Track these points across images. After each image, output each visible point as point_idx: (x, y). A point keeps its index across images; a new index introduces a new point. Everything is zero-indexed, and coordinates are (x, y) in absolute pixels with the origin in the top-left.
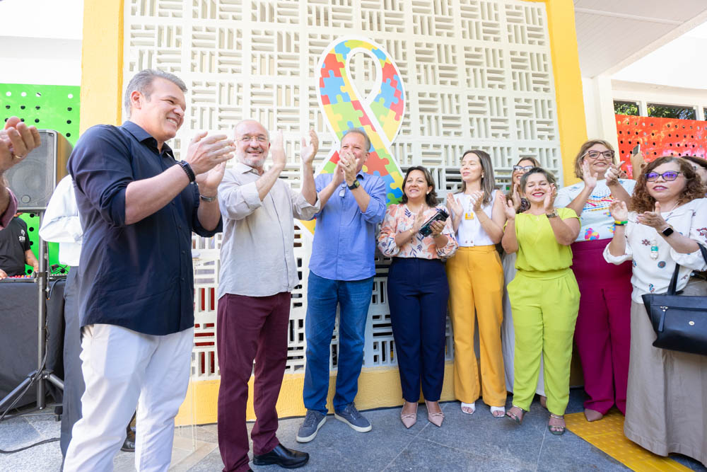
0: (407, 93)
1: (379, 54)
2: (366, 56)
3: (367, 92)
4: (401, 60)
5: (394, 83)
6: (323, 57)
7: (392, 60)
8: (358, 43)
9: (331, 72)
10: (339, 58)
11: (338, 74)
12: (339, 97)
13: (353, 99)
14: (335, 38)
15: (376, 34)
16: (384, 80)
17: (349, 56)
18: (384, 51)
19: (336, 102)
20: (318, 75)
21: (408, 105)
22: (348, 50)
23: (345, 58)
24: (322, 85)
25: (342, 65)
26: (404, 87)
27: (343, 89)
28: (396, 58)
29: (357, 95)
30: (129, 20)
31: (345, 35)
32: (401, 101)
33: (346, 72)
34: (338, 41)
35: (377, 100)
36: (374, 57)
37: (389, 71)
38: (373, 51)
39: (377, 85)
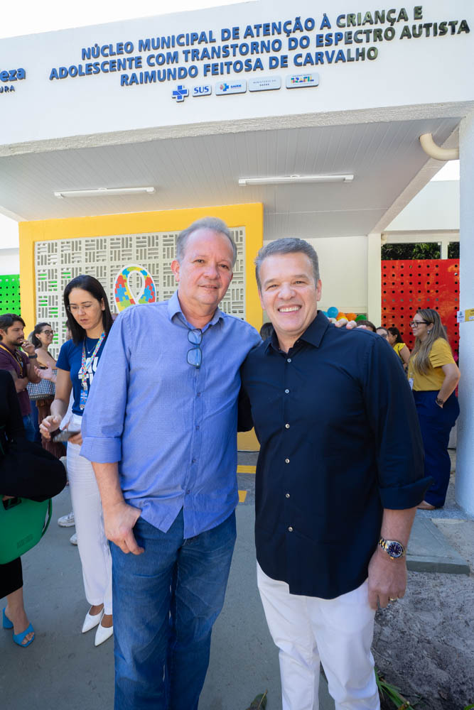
0: (158, 292)
1: (144, 273)
2: (138, 274)
3: (138, 294)
4: (155, 275)
5: (151, 288)
6: (117, 277)
7: (150, 275)
8: (134, 268)
9: (120, 286)
10: (124, 277)
11: (123, 286)
12: (124, 298)
13: (130, 298)
14: (123, 266)
15: (143, 261)
16: (146, 287)
17: (129, 275)
18: (147, 271)
19: (122, 300)
20: (114, 287)
21: (158, 298)
22: (128, 273)
23: (127, 277)
24: (116, 292)
25: (125, 281)
26: (156, 289)
27: (125, 293)
28: (153, 273)
29: (132, 296)
30: (38, 268)
31: (128, 265)
32: (154, 298)
33: (127, 284)
34: (124, 268)
35: (142, 297)
36: (141, 275)
37: (149, 281)
38: (141, 271)
39: (142, 290)
